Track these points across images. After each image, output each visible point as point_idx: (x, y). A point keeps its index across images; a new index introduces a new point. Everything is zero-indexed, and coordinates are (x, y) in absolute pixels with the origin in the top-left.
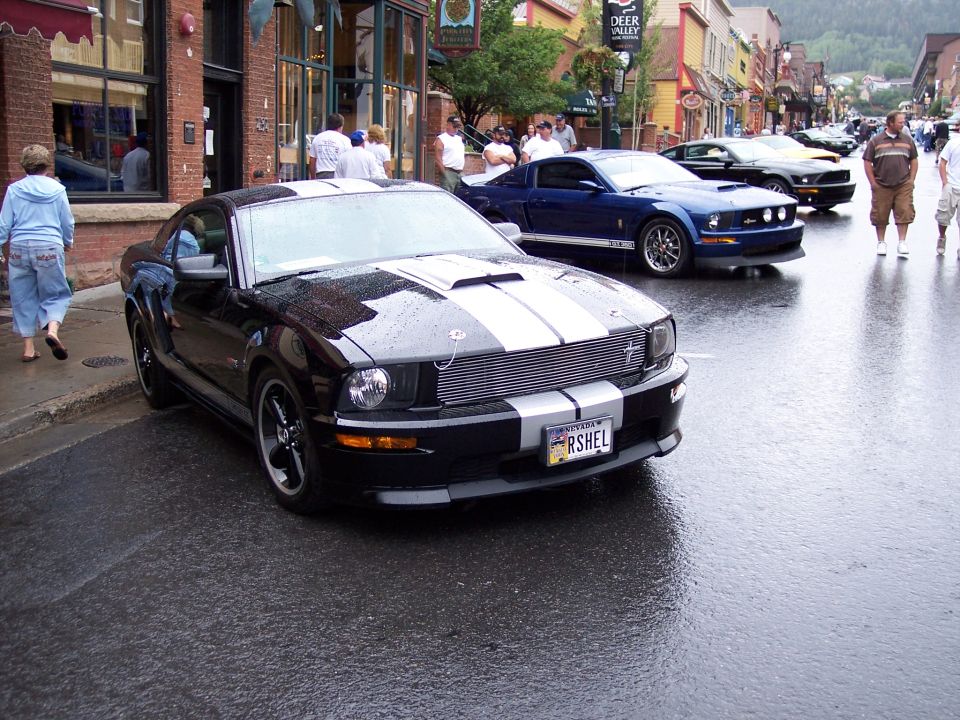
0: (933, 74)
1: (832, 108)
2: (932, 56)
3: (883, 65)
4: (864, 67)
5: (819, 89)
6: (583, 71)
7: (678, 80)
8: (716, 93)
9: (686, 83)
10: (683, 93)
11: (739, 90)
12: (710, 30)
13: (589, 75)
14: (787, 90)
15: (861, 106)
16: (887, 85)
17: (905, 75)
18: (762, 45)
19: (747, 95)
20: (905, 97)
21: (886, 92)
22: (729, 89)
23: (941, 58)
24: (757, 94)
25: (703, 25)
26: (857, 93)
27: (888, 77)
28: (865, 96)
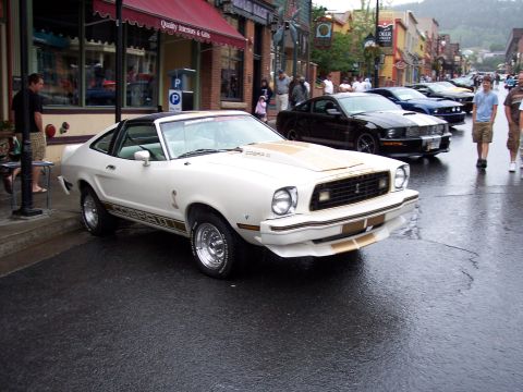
0: (516, 50)
1: (463, 67)
2: (516, 40)
3: (490, 44)
4: (479, 45)
5: (457, 58)
6: (368, 55)
7: (394, 55)
8: (410, 61)
9: (398, 56)
10: (396, 61)
11: (420, 59)
12: (409, 31)
13: (371, 56)
14: (441, 58)
15: (478, 66)
16: (492, 55)
17: (501, 50)
18: (430, 37)
19: (423, 61)
20: (502, 62)
21: (491, 58)
22: (416, 58)
23: (521, 41)
24: (428, 61)
25: (405, 29)
26: (476, 59)
27: (493, 50)
28: (480, 60)
